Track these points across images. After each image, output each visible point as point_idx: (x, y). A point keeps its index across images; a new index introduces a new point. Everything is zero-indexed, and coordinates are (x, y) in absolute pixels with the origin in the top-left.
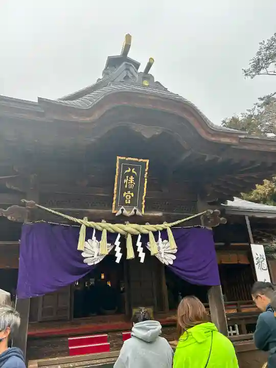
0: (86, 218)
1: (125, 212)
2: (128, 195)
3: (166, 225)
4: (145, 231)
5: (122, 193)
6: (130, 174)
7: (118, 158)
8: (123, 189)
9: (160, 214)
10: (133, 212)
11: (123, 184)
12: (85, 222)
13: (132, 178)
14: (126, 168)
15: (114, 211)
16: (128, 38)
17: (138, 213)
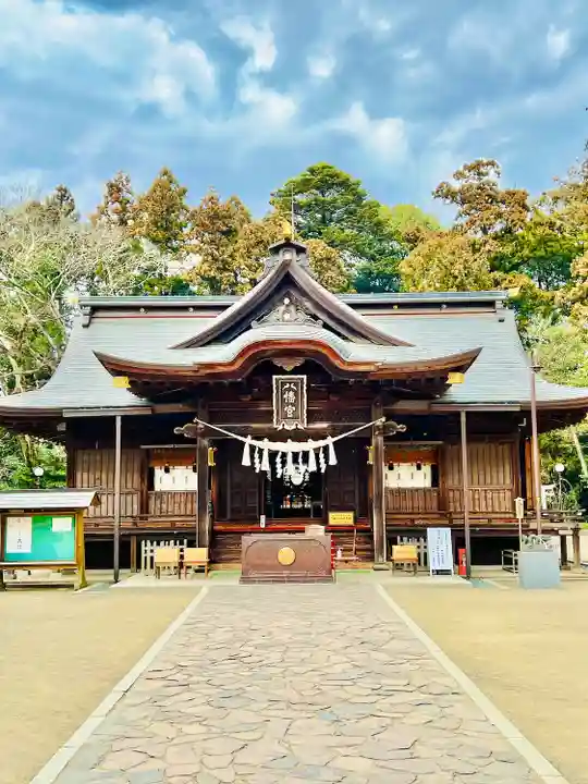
0: (249, 437)
1: (287, 427)
2: (290, 410)
3: (330, 441)
4: (306, 450)
5: (283, 408)
6: (289, 389)
7: (274, 377)
8: (284, 404)
9: (325, 425)
10: (294, 427)
11: (283, 400)
12: (248, 441)
13: (291, 393)
14: (283, 384)
15: (275, 426)
17: (300, 426)
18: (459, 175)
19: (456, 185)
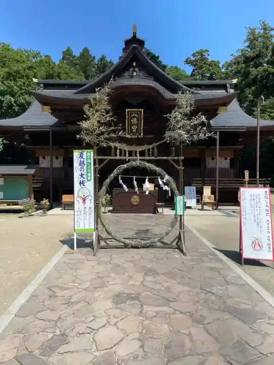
1: (133, 137)
2: (134, 128)
5: (131, 127)
6: (134, 117)
7: (127, 110)
8: (132, 125)
9: (152, 136)
10: (136, 137)
11: (131, 122)
13: (135, 119)
14: (132, 114)
15: (127, 136)
16: (135, 27)
17: (139, 136)
18: (194, 55)
19: (193, 59)
